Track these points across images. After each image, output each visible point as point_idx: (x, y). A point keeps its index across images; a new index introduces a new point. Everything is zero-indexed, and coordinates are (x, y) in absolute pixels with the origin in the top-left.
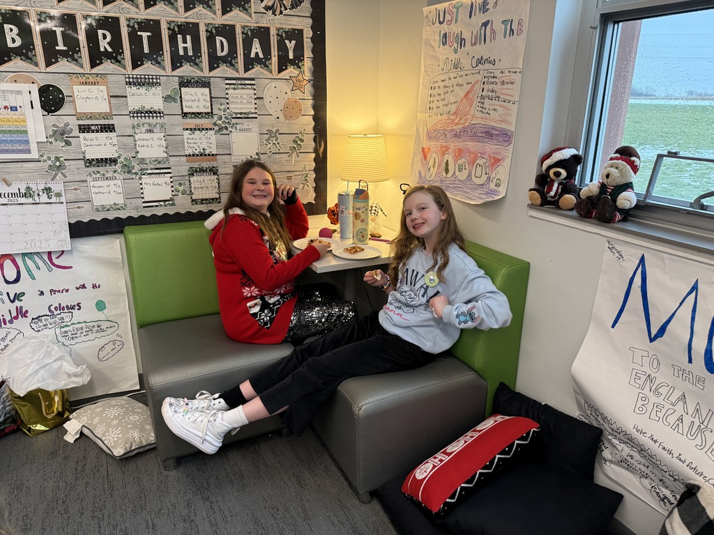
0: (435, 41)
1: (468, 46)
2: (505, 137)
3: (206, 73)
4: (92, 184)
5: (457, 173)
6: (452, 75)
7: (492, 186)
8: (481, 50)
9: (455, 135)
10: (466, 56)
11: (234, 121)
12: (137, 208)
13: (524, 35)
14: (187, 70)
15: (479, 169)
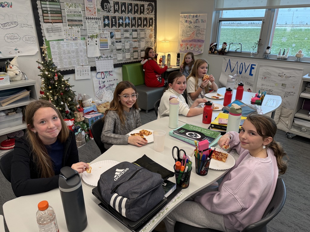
0: (183, 21)
1: (193, 23)
2: (203, 41)
3: (137, 28)
4: (117, 55)
5: (191, 49)
6: (188, 29)
7: (200, 51)
8: (196, 24)
9: (190, 41)
10: (192, 25)
11: (141, 39)
12: (124, 61)
13: (206, 22)
14: (134, 28)
15: (196, 48)
